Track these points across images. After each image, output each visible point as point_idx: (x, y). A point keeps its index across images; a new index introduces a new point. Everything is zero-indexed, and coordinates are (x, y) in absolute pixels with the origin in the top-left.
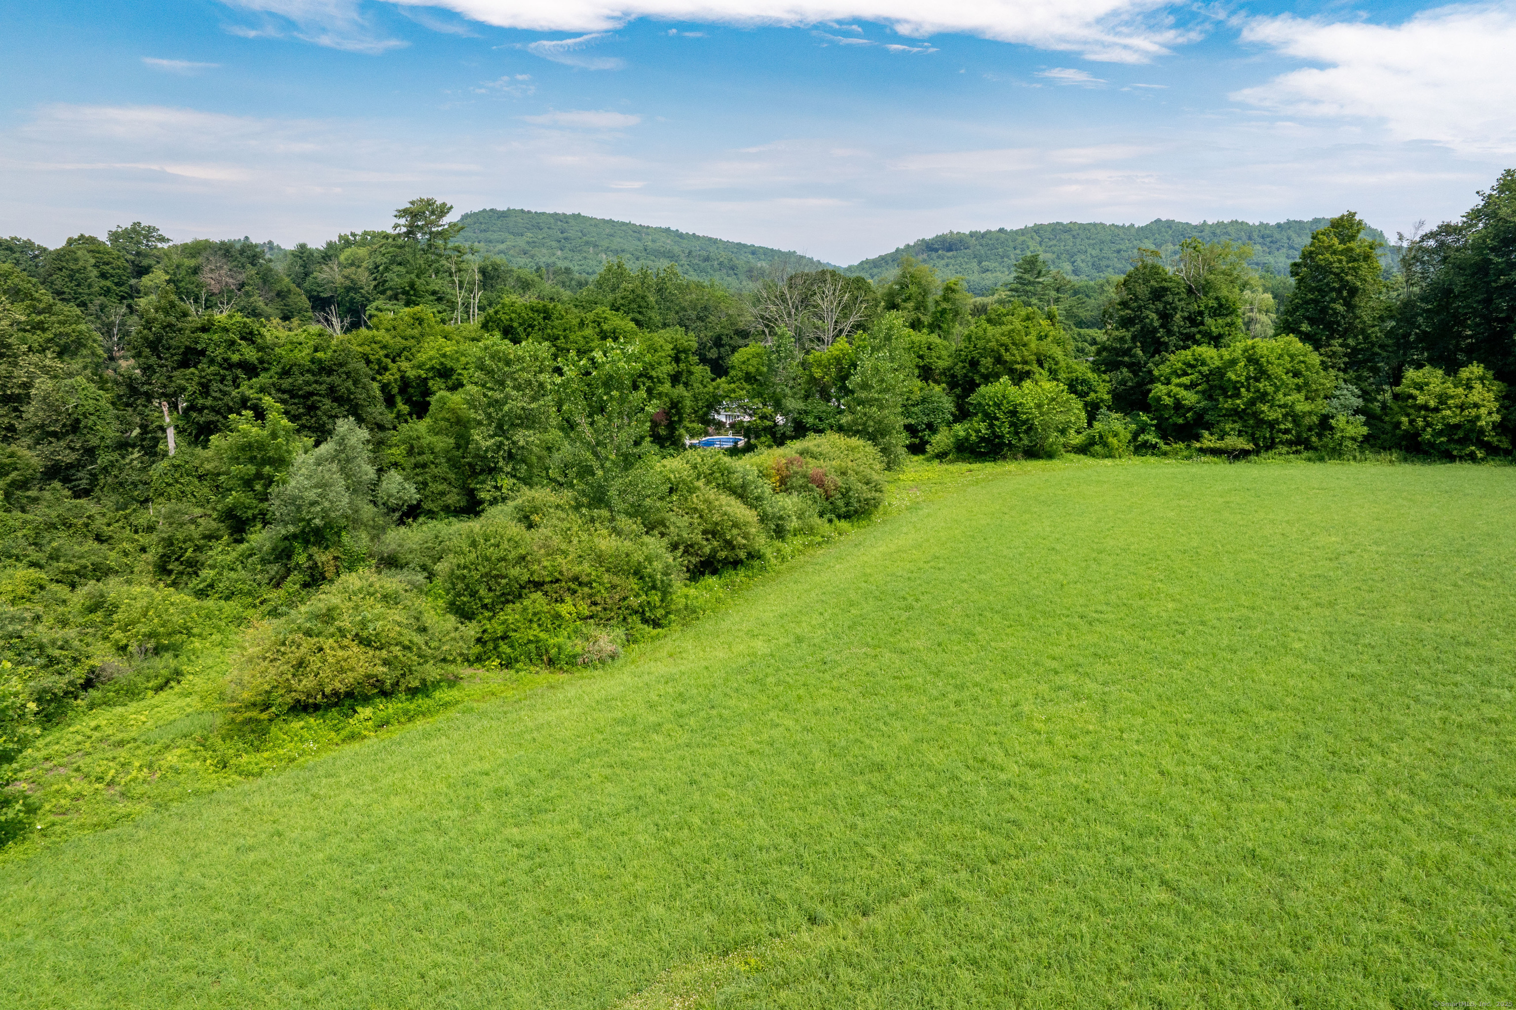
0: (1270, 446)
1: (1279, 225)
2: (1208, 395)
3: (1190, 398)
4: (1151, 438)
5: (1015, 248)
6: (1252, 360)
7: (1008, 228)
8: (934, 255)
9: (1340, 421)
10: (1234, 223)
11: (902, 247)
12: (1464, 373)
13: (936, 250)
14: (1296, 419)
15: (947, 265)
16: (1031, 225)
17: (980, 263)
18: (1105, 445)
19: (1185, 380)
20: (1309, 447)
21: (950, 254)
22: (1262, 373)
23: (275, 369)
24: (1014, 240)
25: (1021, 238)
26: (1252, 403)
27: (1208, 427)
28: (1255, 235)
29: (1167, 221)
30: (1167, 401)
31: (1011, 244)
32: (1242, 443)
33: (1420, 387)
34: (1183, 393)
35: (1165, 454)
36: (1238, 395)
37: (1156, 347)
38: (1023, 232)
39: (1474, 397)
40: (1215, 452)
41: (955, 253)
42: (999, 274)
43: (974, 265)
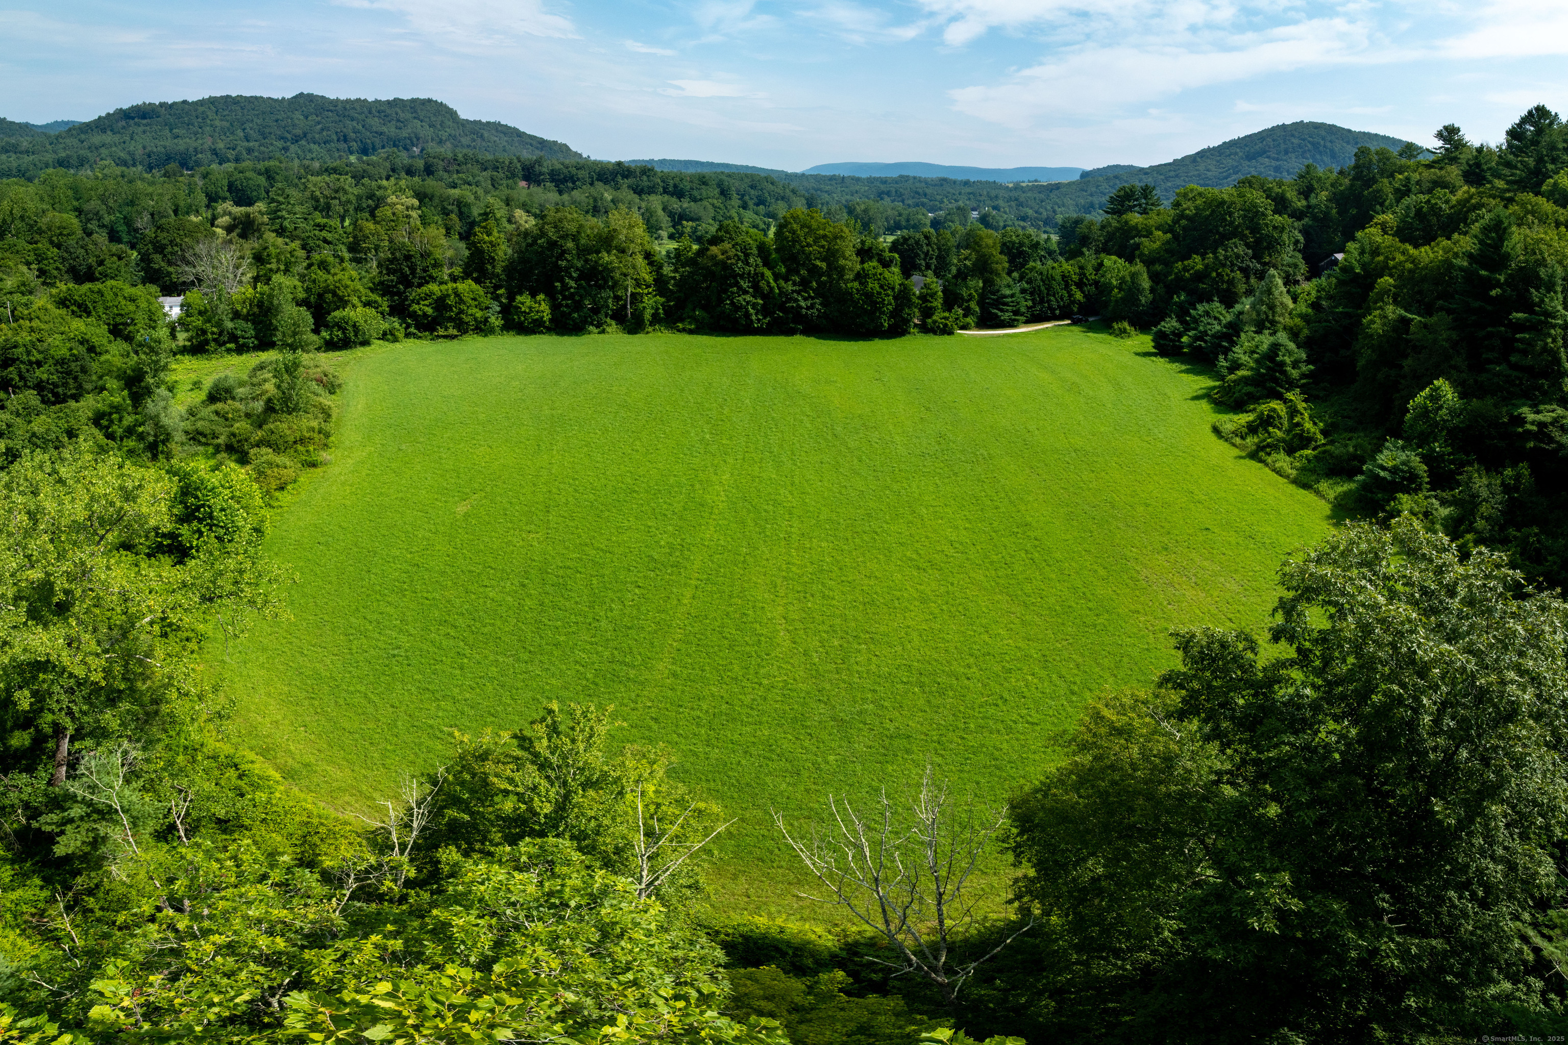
0: (466, 332)
1: (388, 102)
2: (436, 309)
3: (429, 311)
4: (412, 330)
5: (197, 117)
6: (457, 294)
7: (190, 99)
8: (132, 122)
9: (492, 319)
10: (358, 100)
11: (103, 115)
12: (538, 298)
13: (133, 118)
14: (475, 319)
15: (144, 132)
16: (207, 97)
17: (171, 130)
18: (392, 335)
19: (426, 302)
20: (481, 330)
21: (144, 121)
22: (461, 301)
23: (51, 361)
24: (196, 110)
25: (201, 109)
26: (457, 314)
27: (439, 324)
28: (374, 110)
29: (308, 95)
30: (420, 313)
31: (194, 114)
32: (455, 332)
33: (523, 304)
34: (426, 309)
35: (420, 337)
36: (452, 310)
37: (409, 284)
38: (202, 103)
39: (542, 308)
40: (445, 337)
41: (148, 121)
42: (188, 140)
43: (167, 132)
